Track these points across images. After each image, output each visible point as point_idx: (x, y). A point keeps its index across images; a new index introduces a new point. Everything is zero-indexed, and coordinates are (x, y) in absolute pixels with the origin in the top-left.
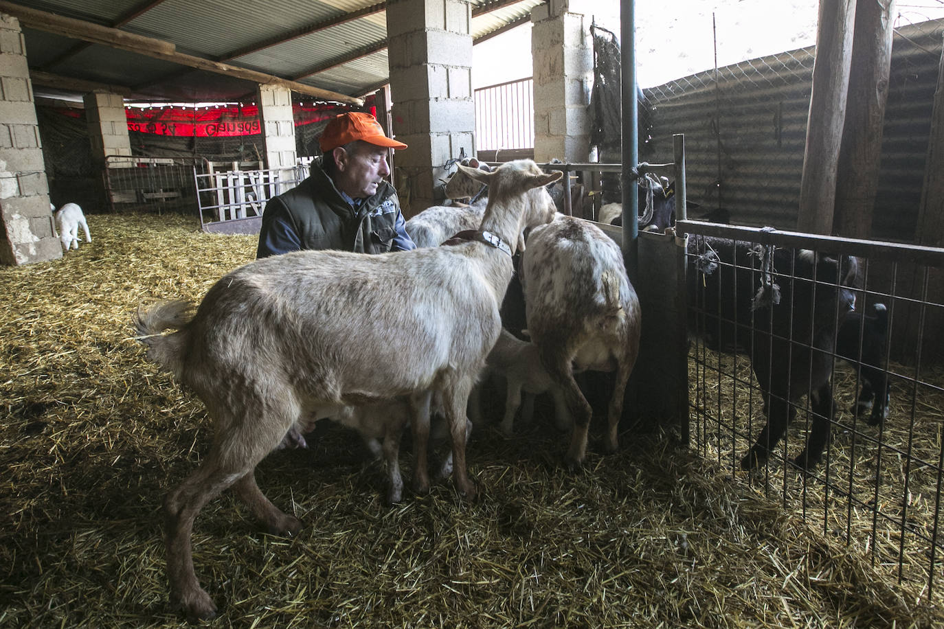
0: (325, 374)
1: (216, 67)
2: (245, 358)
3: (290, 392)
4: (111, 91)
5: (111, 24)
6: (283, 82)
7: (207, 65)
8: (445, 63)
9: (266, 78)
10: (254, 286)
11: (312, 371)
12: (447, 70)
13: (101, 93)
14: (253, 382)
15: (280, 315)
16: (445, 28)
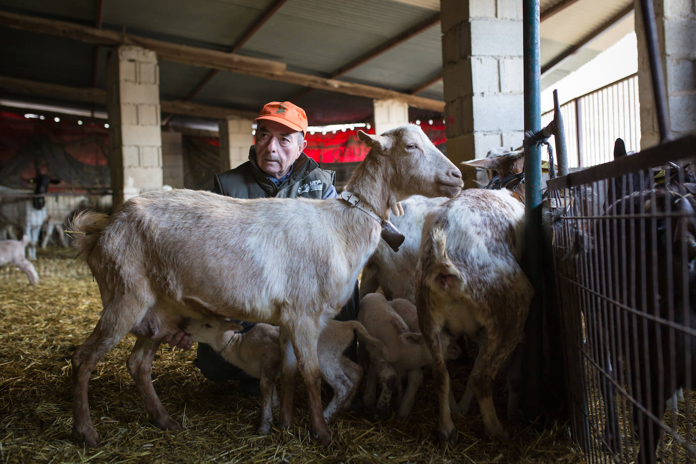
0: (168, 274)
1: (327, 85)
2: (119, 251)
3: (146, 283)
4: (243, 117)
5: (229, 49)
6: (400, 97)
7: (318, 82)
8: (496, 53)
9: (379, 94)
10: (134, 202)
11: (160, 270)
12: (498, 62)
13: (233, 119)
14: (120, 267)
15: (145, 225)
16: (496, 15)
